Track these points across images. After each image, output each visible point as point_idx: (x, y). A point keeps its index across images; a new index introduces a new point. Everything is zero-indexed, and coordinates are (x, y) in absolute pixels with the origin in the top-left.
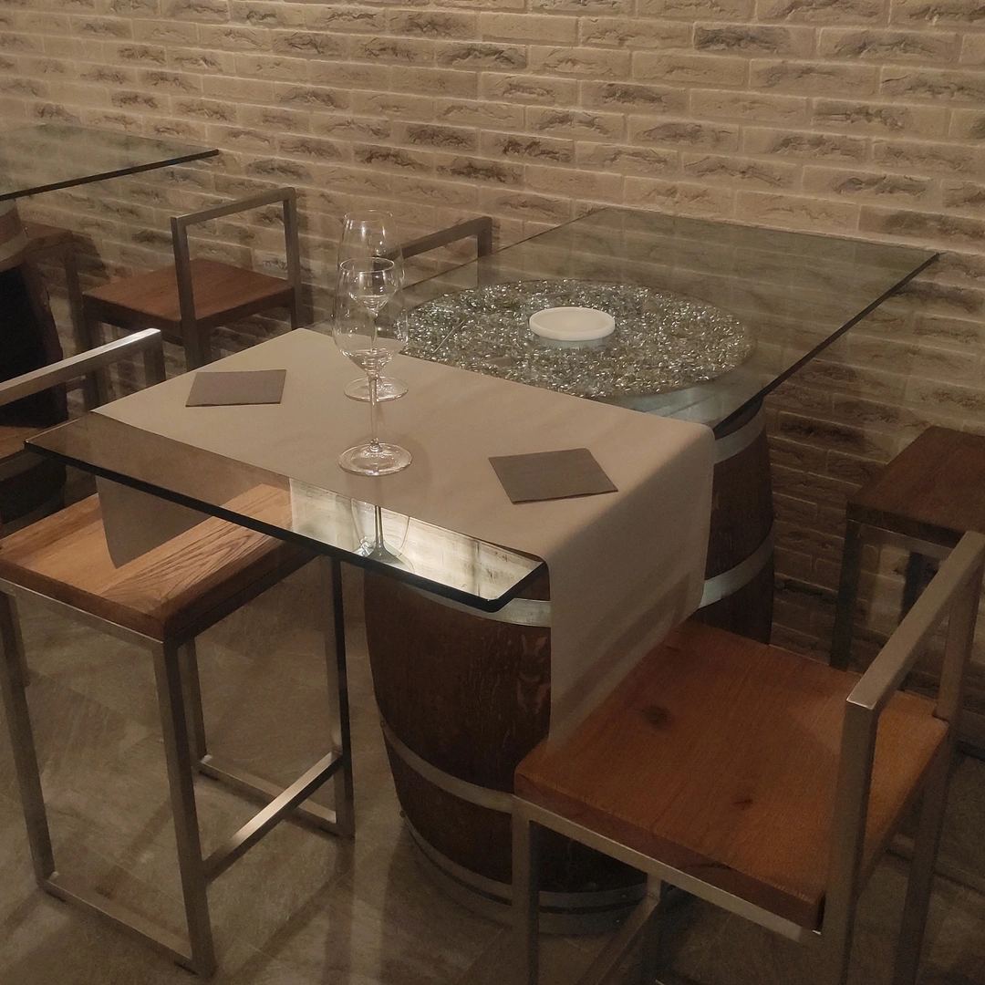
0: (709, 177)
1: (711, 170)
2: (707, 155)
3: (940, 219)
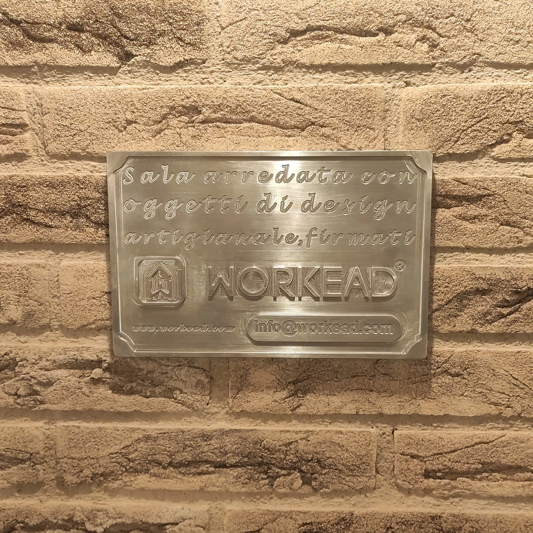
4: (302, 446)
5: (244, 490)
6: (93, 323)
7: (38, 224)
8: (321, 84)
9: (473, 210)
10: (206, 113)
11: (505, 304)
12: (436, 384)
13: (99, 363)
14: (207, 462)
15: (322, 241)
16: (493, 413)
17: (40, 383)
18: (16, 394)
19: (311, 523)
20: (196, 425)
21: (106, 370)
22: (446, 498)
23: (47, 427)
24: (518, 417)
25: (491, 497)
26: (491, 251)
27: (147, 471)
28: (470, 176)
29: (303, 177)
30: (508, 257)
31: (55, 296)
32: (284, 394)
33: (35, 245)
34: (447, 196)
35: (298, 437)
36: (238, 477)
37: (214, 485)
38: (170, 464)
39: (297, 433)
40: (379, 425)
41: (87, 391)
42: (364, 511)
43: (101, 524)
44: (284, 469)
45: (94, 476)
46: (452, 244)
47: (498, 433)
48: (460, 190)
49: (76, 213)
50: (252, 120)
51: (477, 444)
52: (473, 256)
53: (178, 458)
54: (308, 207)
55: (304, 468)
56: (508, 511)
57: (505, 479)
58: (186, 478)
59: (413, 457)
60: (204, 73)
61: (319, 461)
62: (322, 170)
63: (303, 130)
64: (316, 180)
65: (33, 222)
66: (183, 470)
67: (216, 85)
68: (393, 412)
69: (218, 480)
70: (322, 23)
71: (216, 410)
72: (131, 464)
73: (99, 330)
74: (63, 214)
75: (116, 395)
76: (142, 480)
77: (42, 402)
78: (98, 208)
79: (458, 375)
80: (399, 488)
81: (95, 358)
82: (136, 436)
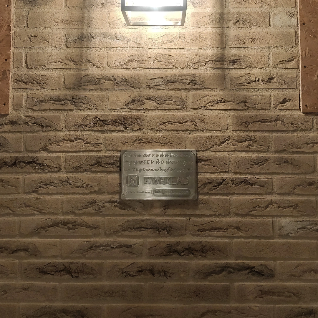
4: (167, 223)
5: (152, 235)
6: (115, 191)
7: (103, 167)
8: (171, 134)
9: (207, 163)
10: (144, 140)
11: (215, 186)
12: (199, 206)
13: (116, 201)
14: (143, 228)
15: (171, 170)
16: (214, 214)
17: (101, 207)
18: (95, 210)
19: (169, 244)
20: (140, 218)
21: (118, 203)
22: (203, 237)
23: (102, 218)
24: (220, 215)
25: (215, 236)
26: (211, 173)
27: (127, 230)
28: (205, 155)
29: (166, 155)
30: (215, 174)
31: (106, 184)
32: (162, 209)
33: (102, 172)
34: (200, 160)
35: (166, 220)
36: (150, 232)
37: (145, 234)
38: (133, 228)
39: (165, 219)
40: (186, 217)
41: (113, 209)
42: (183, 240)
43: (115, 245)
44: (162, 229)
45: (114, 232)
46: (202, 171)
47: (215, 219)
48: (203, 158)
49: (112, 164)
50: (155, 142)
51: (210, 222)
52: (207, 174)
53: (136, 226)
54: (168, 162)
55: (167, 229)
56: (219, 240)
57: (218, 232)
58: (137, 232)
59: (195, 226)
60: (144, 131)
61: (171, 227)
62: (171, 154)
63: (166, 144)
64: (169, 156)
65: (102, 166)
66: (136, 230)
67: (146, 134)
68: (189, 214)
69: (145, 233)
70: (171, 121)
71: (145, 214)
72: (124, 228)
73: (117, 193)
74: (109, 164)
75: (120, 210)
76: (126, 233)
77: (102, 212)
78: (118, 163)
79: (205, 204)
80: (192, 234)
81: (116, 200)
82: (125, 221)
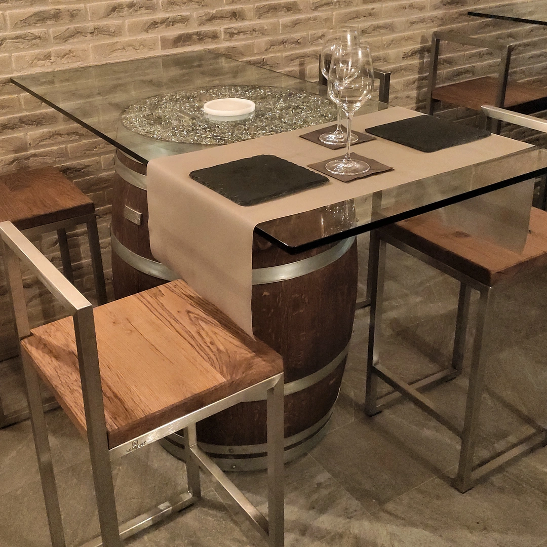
0: (71, 41)
1: (72, 36)
2: (67, 27)
3: (198, 34)
